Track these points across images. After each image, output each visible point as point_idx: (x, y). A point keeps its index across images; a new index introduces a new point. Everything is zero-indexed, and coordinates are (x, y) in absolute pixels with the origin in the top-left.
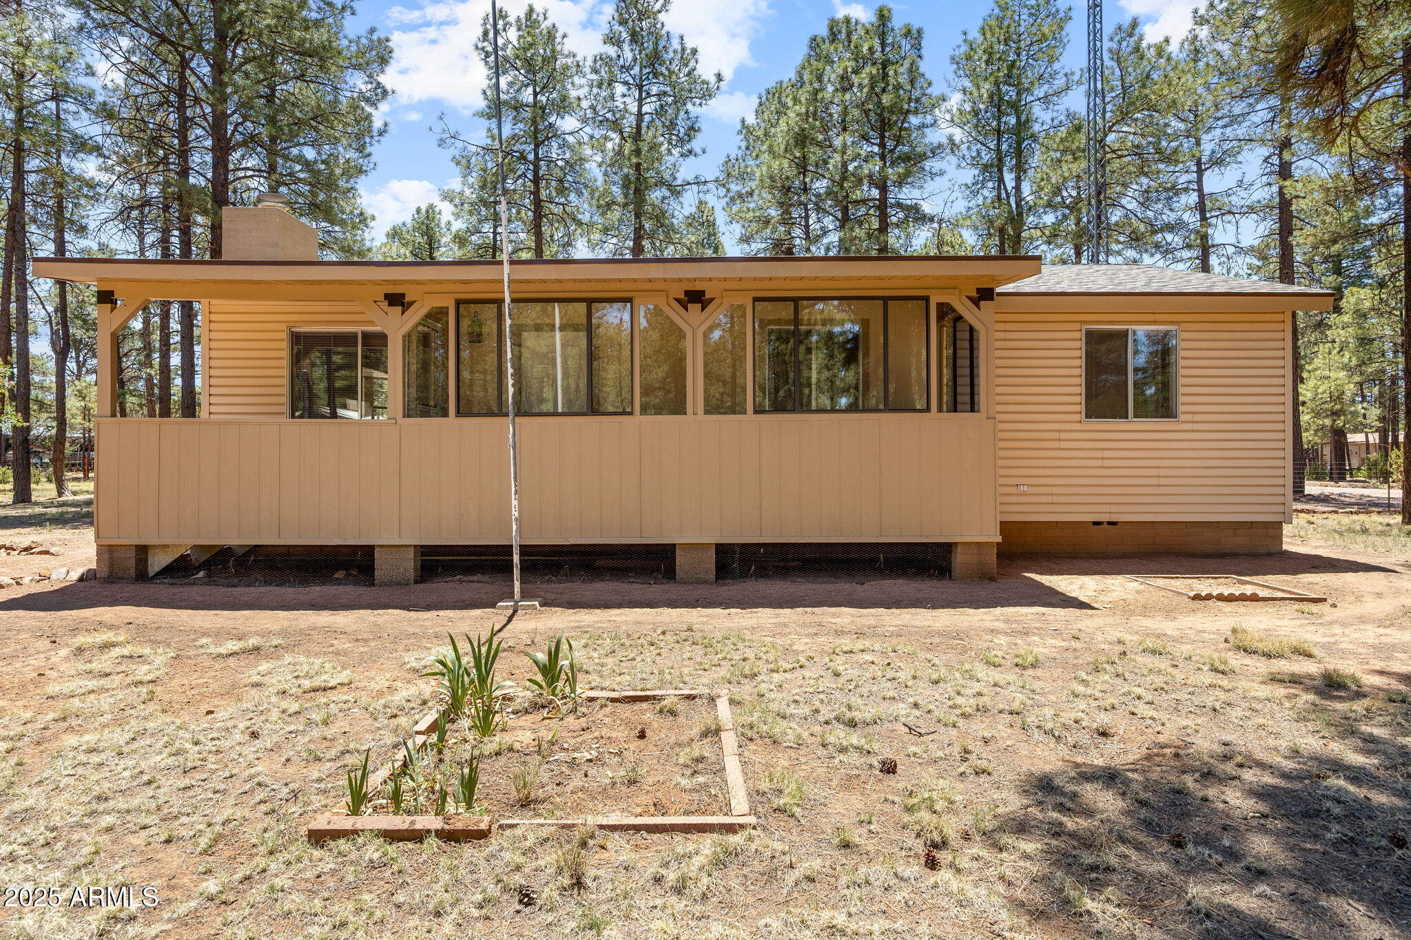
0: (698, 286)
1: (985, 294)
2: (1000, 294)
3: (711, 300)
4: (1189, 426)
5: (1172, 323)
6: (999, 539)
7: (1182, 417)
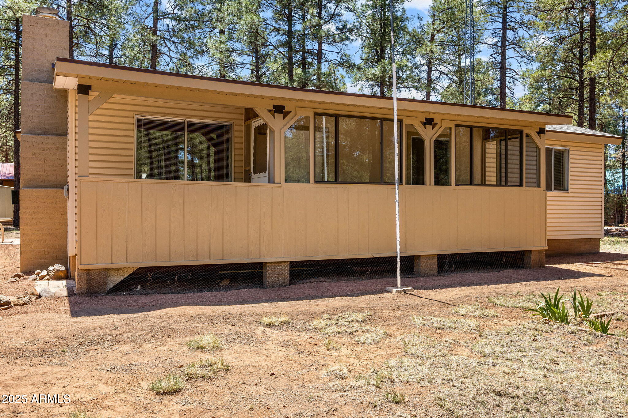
0: (431, 116)
1: (542, 131)
2: (548, 131)
3: (437, 124)
4: (571, 195)
5: (567, 146)
6: (547, 248)
7: (570, 190)
